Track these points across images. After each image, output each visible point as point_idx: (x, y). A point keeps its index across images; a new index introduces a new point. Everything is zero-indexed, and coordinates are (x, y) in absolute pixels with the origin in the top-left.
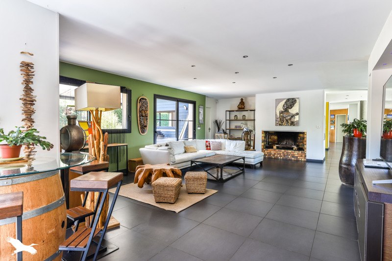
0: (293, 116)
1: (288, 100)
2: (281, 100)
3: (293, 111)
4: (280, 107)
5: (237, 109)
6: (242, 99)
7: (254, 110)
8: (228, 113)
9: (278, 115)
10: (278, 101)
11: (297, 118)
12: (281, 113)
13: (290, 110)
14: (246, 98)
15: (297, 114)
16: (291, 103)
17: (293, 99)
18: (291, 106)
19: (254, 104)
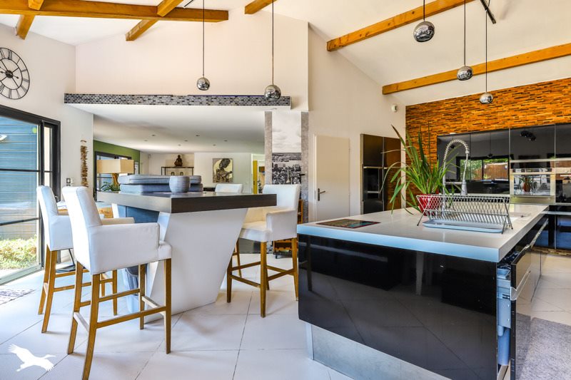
0: (228, 174)
1: (224, 160)
2: (218, 159)
3: (228, 169)
4: (217, 165)
5: (174, 165)
6: (179, 156)
7: (193, 168)
8: (163, 169)
9: (215, 172)
10: (215, 160)
11: (231, 176)
12: (218, 171)
13: (225, 169)
14: (183, 155)
15: (231, 172)
16: (226, 162)
17: (227, 159)
18: (226, 166)
19: (193, 161)
